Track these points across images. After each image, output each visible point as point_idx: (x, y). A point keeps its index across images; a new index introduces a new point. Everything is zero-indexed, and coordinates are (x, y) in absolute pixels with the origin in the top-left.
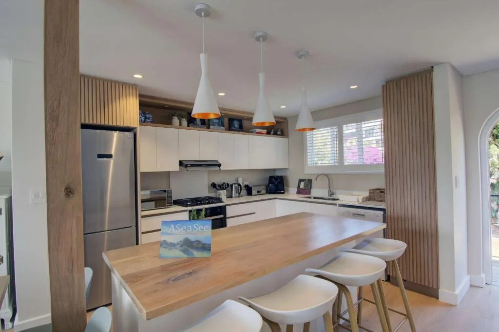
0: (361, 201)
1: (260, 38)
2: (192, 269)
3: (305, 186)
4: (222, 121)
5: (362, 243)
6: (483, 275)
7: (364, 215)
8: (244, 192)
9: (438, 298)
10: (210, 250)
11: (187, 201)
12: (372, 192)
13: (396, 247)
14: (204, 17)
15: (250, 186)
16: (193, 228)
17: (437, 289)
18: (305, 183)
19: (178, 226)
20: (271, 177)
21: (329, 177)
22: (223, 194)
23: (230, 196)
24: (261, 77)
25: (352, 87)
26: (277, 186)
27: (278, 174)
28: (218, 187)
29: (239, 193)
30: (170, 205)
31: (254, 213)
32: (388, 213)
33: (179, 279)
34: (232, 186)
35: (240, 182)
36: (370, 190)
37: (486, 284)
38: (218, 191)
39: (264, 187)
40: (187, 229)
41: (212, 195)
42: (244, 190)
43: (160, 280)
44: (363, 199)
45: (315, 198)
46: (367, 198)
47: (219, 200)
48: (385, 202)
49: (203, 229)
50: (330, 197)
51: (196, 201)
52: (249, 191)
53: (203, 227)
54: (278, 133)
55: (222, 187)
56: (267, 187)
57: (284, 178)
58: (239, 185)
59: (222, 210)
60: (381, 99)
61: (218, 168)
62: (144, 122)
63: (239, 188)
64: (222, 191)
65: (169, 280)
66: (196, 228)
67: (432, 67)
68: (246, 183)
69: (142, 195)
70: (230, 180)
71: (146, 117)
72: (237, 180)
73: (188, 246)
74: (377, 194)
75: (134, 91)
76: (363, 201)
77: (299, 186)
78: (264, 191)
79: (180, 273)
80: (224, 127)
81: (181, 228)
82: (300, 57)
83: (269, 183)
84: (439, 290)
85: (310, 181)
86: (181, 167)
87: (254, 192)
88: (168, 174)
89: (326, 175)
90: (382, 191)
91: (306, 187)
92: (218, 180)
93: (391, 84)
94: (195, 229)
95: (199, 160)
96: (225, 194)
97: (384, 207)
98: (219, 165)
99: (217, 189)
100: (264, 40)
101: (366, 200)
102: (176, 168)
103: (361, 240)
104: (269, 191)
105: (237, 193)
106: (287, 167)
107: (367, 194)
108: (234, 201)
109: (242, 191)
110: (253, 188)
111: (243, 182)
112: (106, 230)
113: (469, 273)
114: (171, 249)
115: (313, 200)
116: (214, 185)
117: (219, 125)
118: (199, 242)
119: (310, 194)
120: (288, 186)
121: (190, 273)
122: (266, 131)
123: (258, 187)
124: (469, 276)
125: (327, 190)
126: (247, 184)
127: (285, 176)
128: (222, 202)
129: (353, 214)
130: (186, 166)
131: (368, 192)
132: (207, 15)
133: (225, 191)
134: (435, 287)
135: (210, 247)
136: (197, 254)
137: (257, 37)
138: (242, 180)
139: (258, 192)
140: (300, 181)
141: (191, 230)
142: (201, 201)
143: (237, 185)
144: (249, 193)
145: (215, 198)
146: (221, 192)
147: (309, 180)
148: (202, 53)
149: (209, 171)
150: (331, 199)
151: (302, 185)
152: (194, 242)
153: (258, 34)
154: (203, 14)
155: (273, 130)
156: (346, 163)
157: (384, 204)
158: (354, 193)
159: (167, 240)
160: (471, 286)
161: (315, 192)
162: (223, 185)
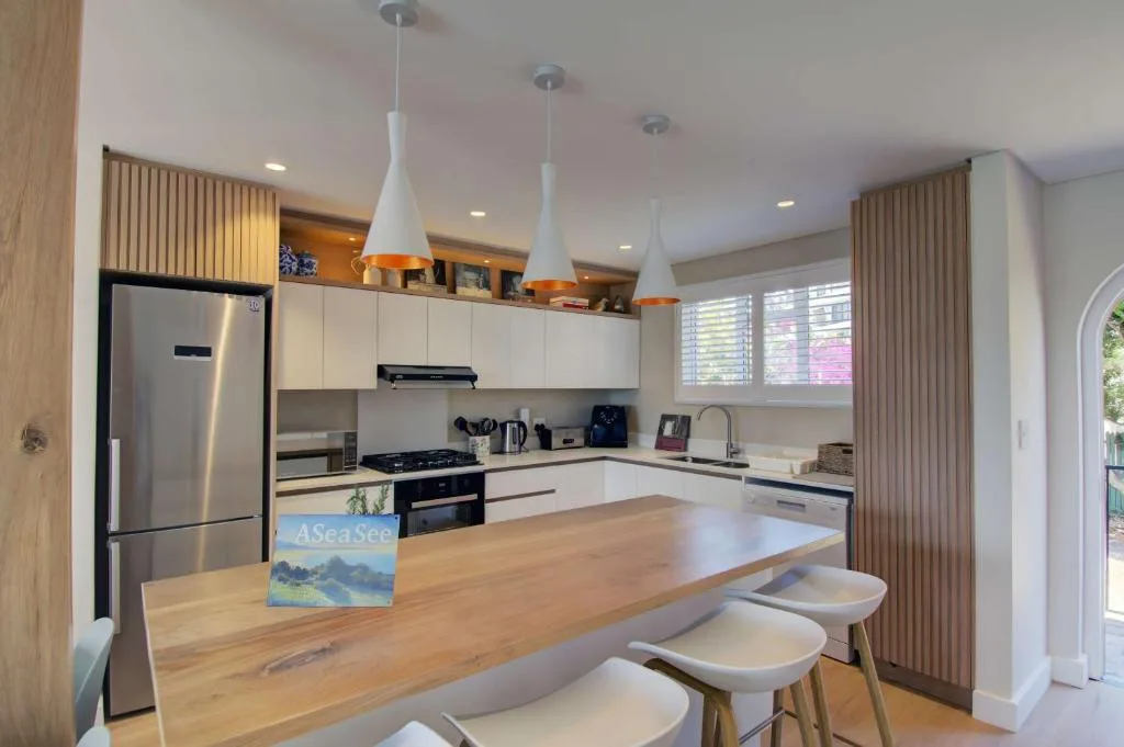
0: (797, 471)
1: (546, 81)
2: (332, 639)
3: (673, 430)
4: (484, 278)
5: (787, 575)
6: (1082, 659)
7: (803, 506)
8: (533, 440)
9: (969, 711)
10: (392, 590)
11: (396, 459)
12: (825, 450)
13: (862, 592)
14: (402, 25)
15: (547, 427)
16: (353, 535)
17: (971, 689)
18: (675, 426)
19: (319, 528)
20: (598, 410)
21: (728, 412)
22: (482, 445)
23: (499, 450)
24: (547, 172)
25: (781, 205)
26: (609, 429)
27: (616, 401)
28: (470, 429)
29: (521, 444)
30: (351, 468)
31: (553, 491)
32: (859, 502)
33: (289, 667)
34: (503, 426)
35: (525, 417)
36: (821, 447)
37: (1090, 679)
38: (471, 438)
39: (580, 431)
40: (338, 535)
41: (458, 446)
42: (533, 435)
43: (241, 667)
44: (804, 466)
45: (695, 460)
46: (813, 464)
47: (470, 459)
48: (850, 474)
49: (377, 538)
50: (729, 460)
51: (414, 460)
52: (545, 438)
53: (379, 532)
54: (617, 307)
55: (480, 428)
56: (588, 429)
57: (626, 410)
58: (521, 424)
59: (476, 482)
60: (849, 234)
61: (468, 385)
62: (297, 274)
63: (522, 433)
64: (481, 438)
65: (263, 667)
66: (362, 534)
67: (969, 161)
68: (539, 421)
69: (279, 443)
70: (500, 413)
71: (301, 261)
72: (518, 413)
73: (339, 579)
74: (836, 457)
75: (270, 201)
76: (803, 472)
77: (661, 431)
78: (579, 441)
79: (299, 649)
80: (489, 289)
81: (324, 532)
82: (648, 129)
83: (594, 422)
84: (975, 692)
85: (686, 420)
86: (382, 380)
87: (556, 441)
88: (353, 396)
89: (723, 407)
90: (846, 449)
91: (676, 436)
92: (472, 413)
93: (872, 200)
94: (360, 538)
95: (423, 364)
96: (488, 445)
97: (851, 489)
98: (473, 378)
99: (468, 432)
100: (554, 87)
101: (811, 471)
102: (369, 381)
103: (783, 569)
104: (593, 441)
105: (515, 443)
106: (636, 387)
107: (813, 456)
108: (509, 461)
109: (529, 439)
110: (554, 432)
111: (531, 420)
112: (204, 521)
113: (1048, 651)
114: (298, 585)
115: (690, 465)
116: (461, 424)
117: (477, 285)
118: (364, 569)
119: (685, 450)
120: (636, 429)
121: (324, 650)
122: (587, 301)
123: (564, 431)
124: (1049, 659)
125: (724, 443)
126: (540, 423)
127: (630, 407)
128: (477, 463)
129: (779, 502)
130: (393, 378)
131: (817, 451)
132: (409, 20)
133: (487, 437)
134: (964, 684)
135: (392, 583)
136: (359, 599)
137: (540, 77)
138: (531, 413)
139: (565, 442)
140: (665, 418)
141: (348, 540)
142: (425, 461)
143: (516, 425)
144: (546, 443)
145: (462, 453)
146: (478, 439)
147: (684, 417)
148: (393, 110)
149: (451, 391)
150: (733, 463)
151: (668, 430)
152: (352, 568)
153: (543, 71)
154: (398, 17)
155: (604, 300)
156: (768, 381)
157: (851, 480)
158: (787, 451)
159: (287, 561)
160: (1054, 683)
161: (697, 447)
162: (483, 423)
